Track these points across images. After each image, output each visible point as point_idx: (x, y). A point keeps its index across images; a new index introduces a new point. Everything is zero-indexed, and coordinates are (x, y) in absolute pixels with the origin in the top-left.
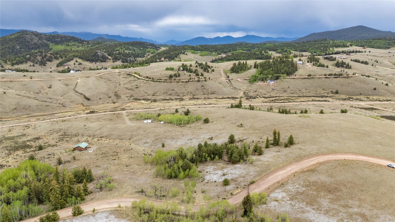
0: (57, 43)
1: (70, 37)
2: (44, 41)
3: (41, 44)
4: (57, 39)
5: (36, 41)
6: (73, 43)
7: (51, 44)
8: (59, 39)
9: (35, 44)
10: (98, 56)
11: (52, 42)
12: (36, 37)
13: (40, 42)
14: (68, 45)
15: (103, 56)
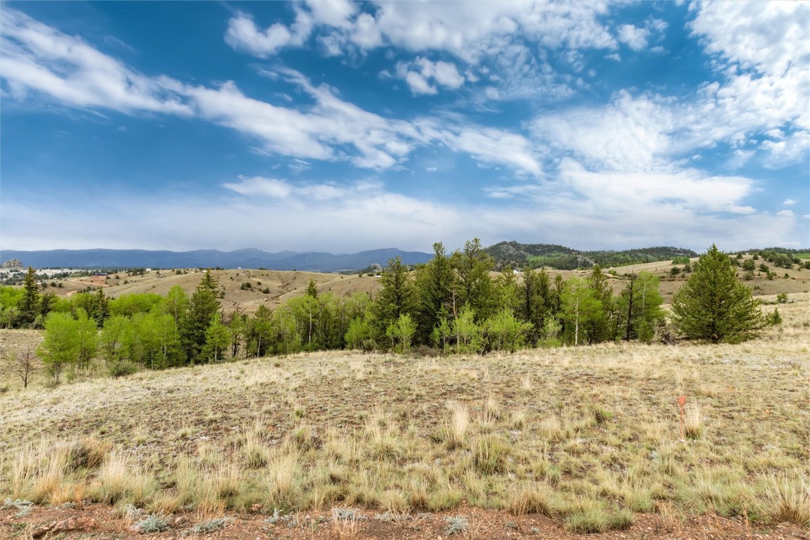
0: (536, 254)
1: (555, 246)
2: (522, 252)
3: (516, 255)
4: (538, 250)
5: (511, 252)
6: (557, 254)
7: (529, 255)
8: (540, 250)
9: (510, 255)
10: (577, 262)
11: (531, 253)
12: (514, 247)
13: (516, 252)
14: (550, 256)
15: (585, 262)
